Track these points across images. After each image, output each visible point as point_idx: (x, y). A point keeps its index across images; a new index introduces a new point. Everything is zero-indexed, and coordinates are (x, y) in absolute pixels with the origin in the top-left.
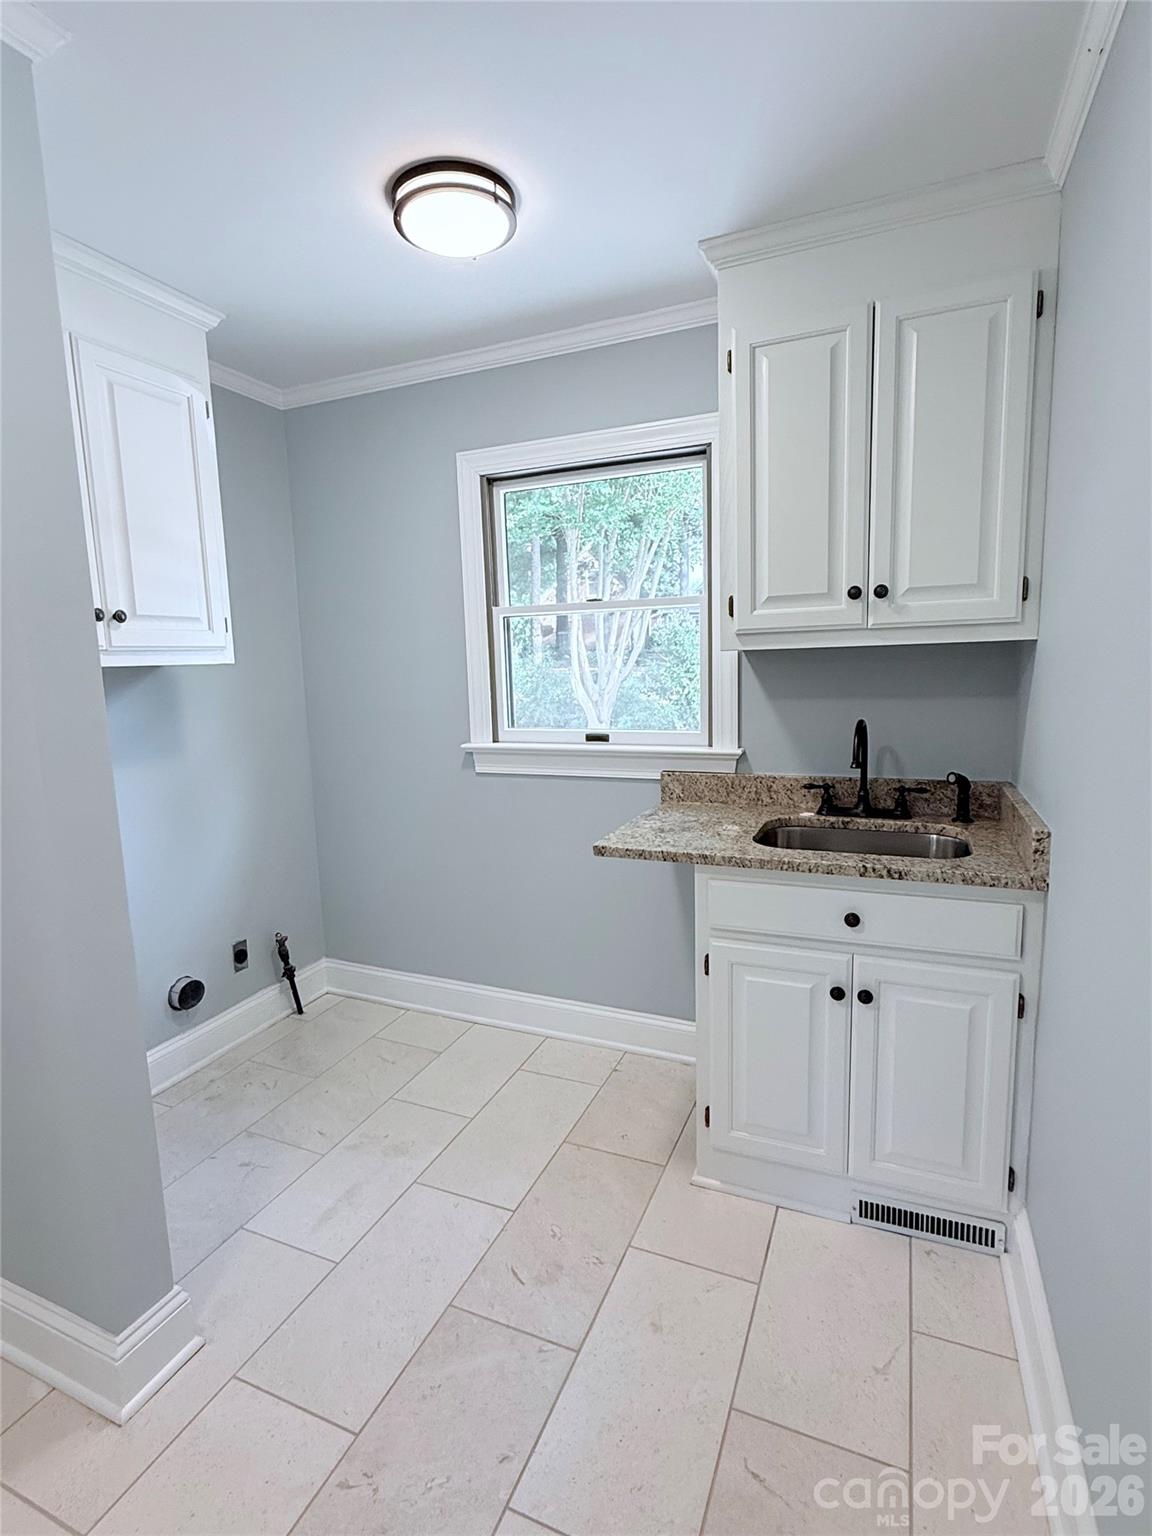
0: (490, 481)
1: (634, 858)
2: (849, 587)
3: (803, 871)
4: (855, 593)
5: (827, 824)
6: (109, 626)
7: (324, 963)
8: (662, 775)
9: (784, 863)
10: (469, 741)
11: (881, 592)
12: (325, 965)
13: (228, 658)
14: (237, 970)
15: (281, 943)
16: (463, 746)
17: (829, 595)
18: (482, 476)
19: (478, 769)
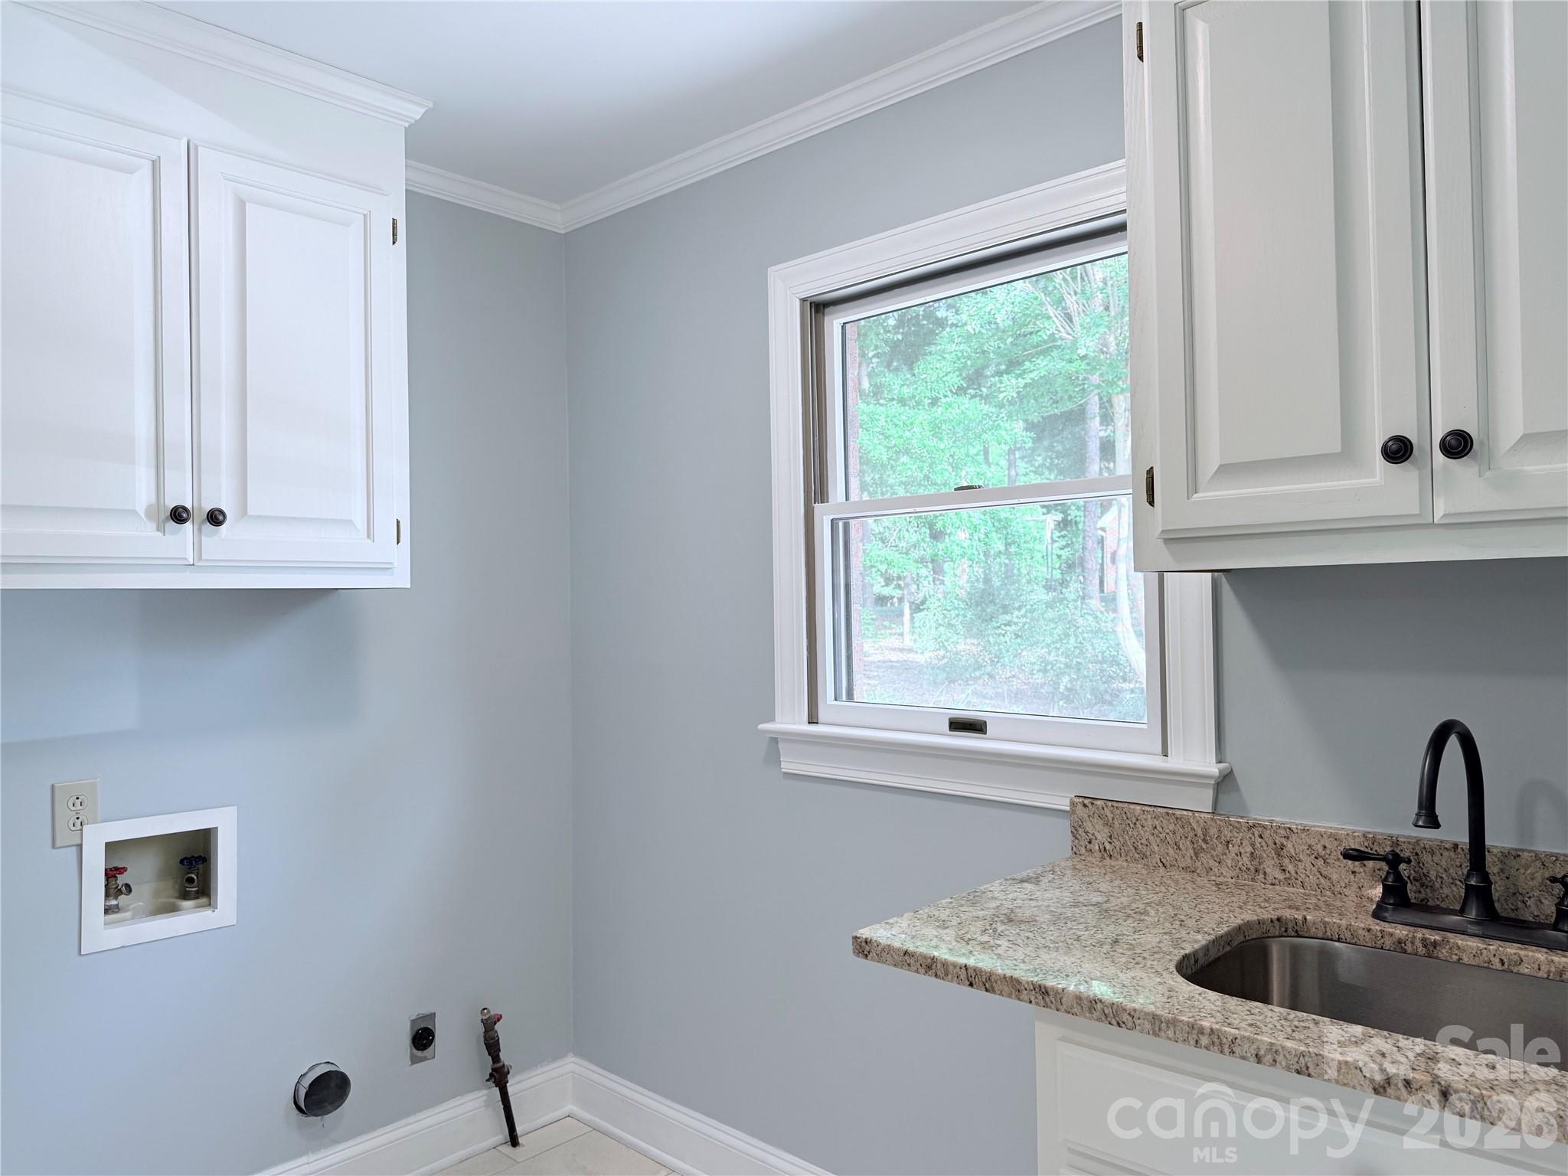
0: (818, 308)
1: (917, 971)
2: (1386, 438)
3: (1243, 1058)
4: (1398, 451)
5: (1388, 942)
6: (200, 530)
7: (571, 1065)
8: (1073, 804)
9: (1201, 1031)
10: (772, 719)
11: (1458, 445)
12: (572, 1067)
13: (401, 579)
14: (414, 1060)
15: (490, 1024)
16: (761, 726)
17: (1346, 456)
18: (803, 300)
19: (787, 766)
